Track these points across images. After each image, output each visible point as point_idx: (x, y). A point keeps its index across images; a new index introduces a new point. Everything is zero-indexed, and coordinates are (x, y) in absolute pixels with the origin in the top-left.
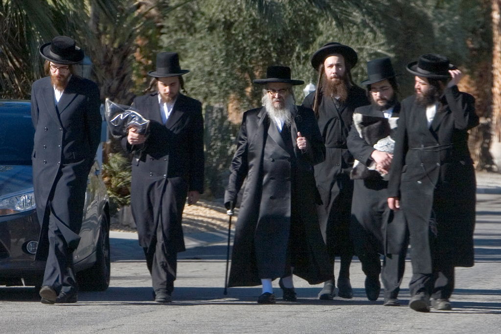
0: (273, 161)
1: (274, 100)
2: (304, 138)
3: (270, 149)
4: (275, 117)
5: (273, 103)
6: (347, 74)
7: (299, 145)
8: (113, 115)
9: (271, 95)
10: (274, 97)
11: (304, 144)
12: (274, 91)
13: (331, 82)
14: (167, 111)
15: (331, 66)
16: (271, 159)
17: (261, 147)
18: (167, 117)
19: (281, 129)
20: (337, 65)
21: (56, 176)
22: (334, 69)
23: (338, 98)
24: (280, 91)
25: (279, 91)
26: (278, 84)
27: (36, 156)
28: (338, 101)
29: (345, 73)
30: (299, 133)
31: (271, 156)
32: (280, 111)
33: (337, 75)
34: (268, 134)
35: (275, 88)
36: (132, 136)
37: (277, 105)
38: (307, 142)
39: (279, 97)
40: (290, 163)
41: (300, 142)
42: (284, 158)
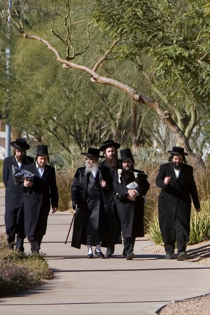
0: (92, 192)
2: (105, 182)
3: (90, 186)
7: (102, 185)
8: (16, 174)
13: (110, 158)
14: (41, 172)
15: (109, 151)
17: (86, 186)
18: (41, 175)
19: (95, 177)
20: (112, 151)
22: (110, 153)
23: (112, 165)
27: (11, 192)
28: (112, 167)
29: (115, 154)
30: (102, 180)
33: (112, 155)
34: (89, 180)
36: (26, 183)
37: (89, 165)
38: (106, 184)
40: (99, 193)
41: (103, 184)
42: (96, 190)
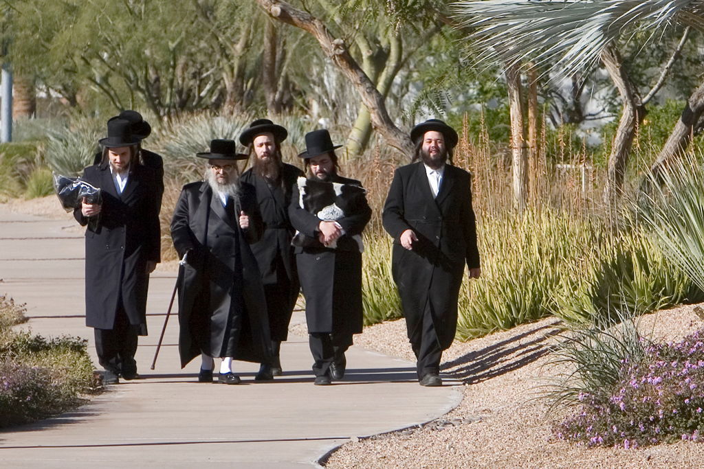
0: (218, 236)
1: (219, 175)
2: (247, 217)
3: (214, 225)
4: (219, 192)
5: (217, 178)
6: (278, 152)
7: (241, 224)
8: (61, 189)
9: (216, 171)
10: (218, 173)
11: (246, 223)
12: (219, 167)
13: (262, 161)
14: (121, 183)
15: (261, 145)
16: (216, 235)
17: (205, 223)
18: (122, 190)
19: (225, 203)
20: (267, 144)
22: (264, 149)
23: (268, 176)
24: (225, 167)
26: (222, 160)
28: (269, 180)
29: (275, 152)
30: (242, 212)
31: (214, 232)
32: (223, 187)
33: (267, 153)
34: (211, 208)
35: (219, 164)
36: (85, 209)
37: (220, 180)
38: (249, 222)
39: (224, 173)
40: (234, 240)
41: (244, 221)
42: (228, 234)
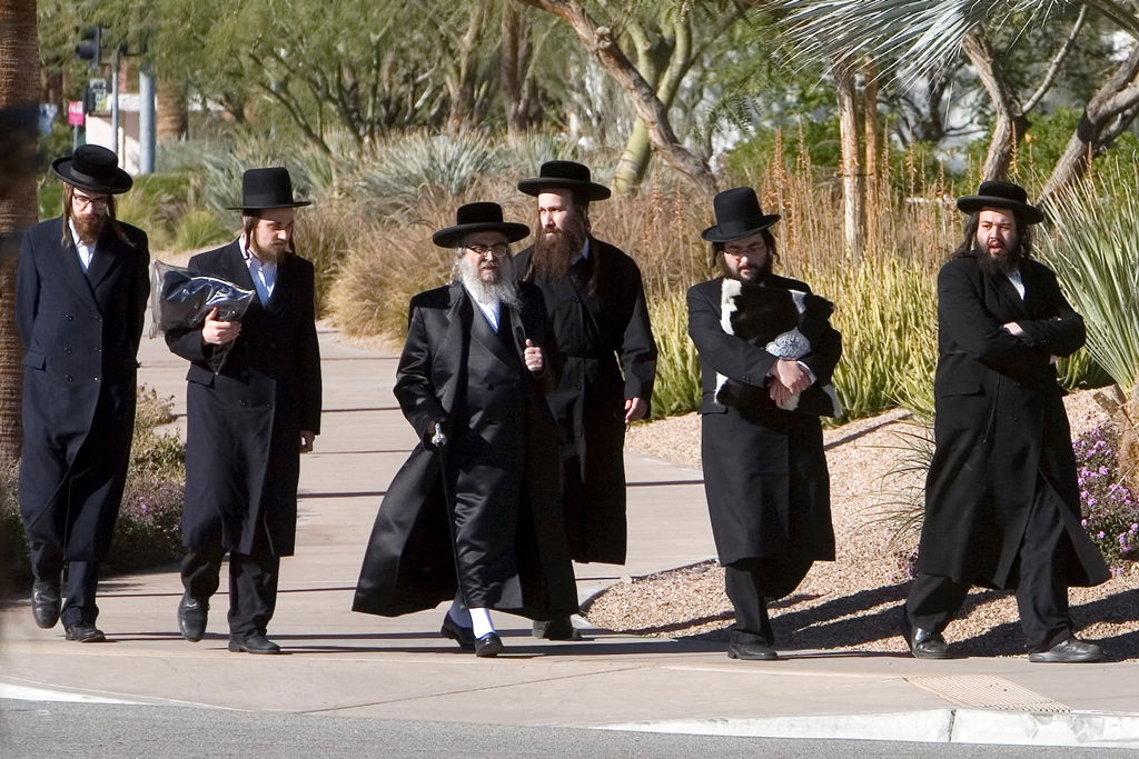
1: (484, 265)
5: (480, 271)
7: (527, 363)
9: (478, 257)
10: (483, 260)
11: (537, 362)
12: (484, 248)
16: (487, 385)
19: (496, 326)
21: (93, 411)
25: (494, 246)
26: (489, 235)
27: (47, 368)
30: (528, 340)
31: (486, 380)
32: (493, 287)
34: (470, 336)
35: (484, 242)
37: (487, 275)
39: (494, 260)
41: (532, 358)
42: (509, 382)
